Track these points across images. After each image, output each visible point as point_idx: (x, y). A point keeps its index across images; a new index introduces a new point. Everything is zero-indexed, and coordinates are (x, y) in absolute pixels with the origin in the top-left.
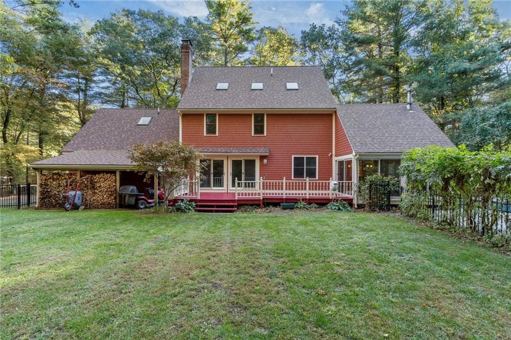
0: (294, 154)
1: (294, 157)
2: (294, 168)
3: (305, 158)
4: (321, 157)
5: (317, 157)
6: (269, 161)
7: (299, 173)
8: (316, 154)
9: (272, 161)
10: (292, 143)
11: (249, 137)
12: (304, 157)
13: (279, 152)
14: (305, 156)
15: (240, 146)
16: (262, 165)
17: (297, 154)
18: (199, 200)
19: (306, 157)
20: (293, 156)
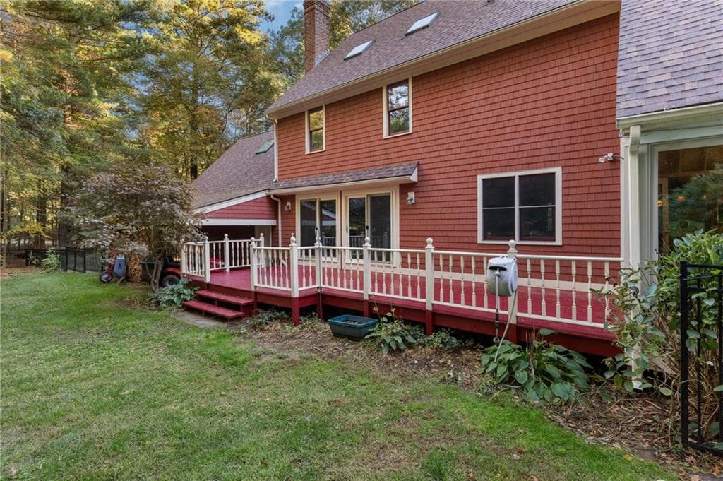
0: (483, 170)
1: (484, 181)
2: (484, 211)
3: (517, 180)
4: (571, 169)
5: (558, 171)
6: (421, 195)
7: (498, 227)
8: (553, 163)
9: (425, 194)
10: (478, 141)
11: (378, 143)
12: (513, 178)
13: (442, 170)
14: (516, 174)
15: (362, 165)
16: (404, 207)
17: (492, 169)
18: (208, 284)
19: (520, 177)
20: (480, 178)
